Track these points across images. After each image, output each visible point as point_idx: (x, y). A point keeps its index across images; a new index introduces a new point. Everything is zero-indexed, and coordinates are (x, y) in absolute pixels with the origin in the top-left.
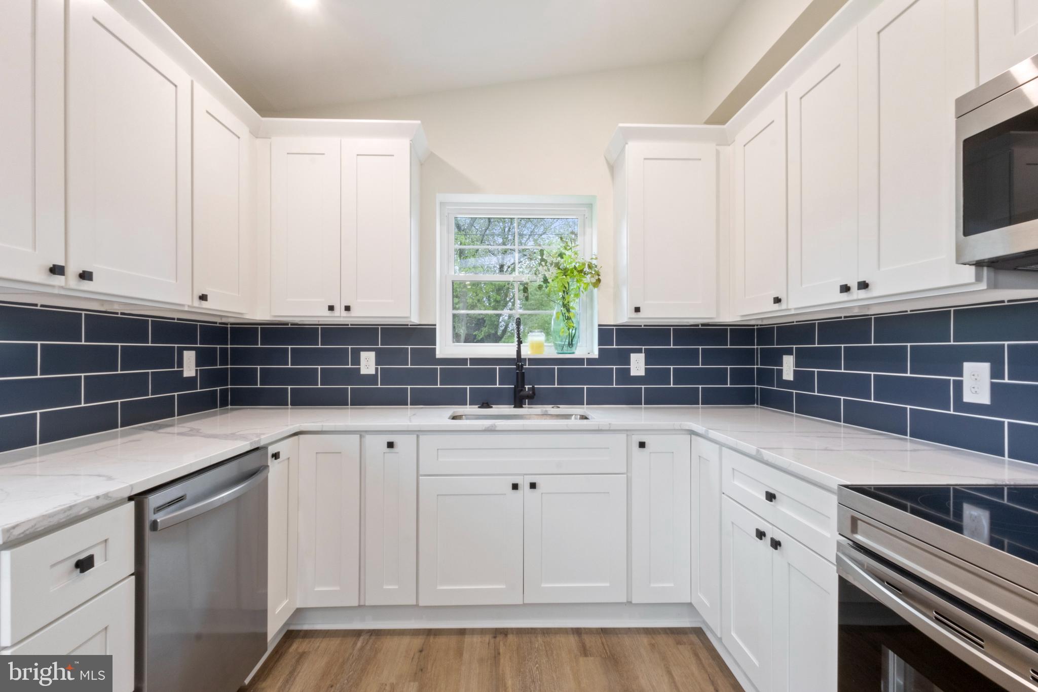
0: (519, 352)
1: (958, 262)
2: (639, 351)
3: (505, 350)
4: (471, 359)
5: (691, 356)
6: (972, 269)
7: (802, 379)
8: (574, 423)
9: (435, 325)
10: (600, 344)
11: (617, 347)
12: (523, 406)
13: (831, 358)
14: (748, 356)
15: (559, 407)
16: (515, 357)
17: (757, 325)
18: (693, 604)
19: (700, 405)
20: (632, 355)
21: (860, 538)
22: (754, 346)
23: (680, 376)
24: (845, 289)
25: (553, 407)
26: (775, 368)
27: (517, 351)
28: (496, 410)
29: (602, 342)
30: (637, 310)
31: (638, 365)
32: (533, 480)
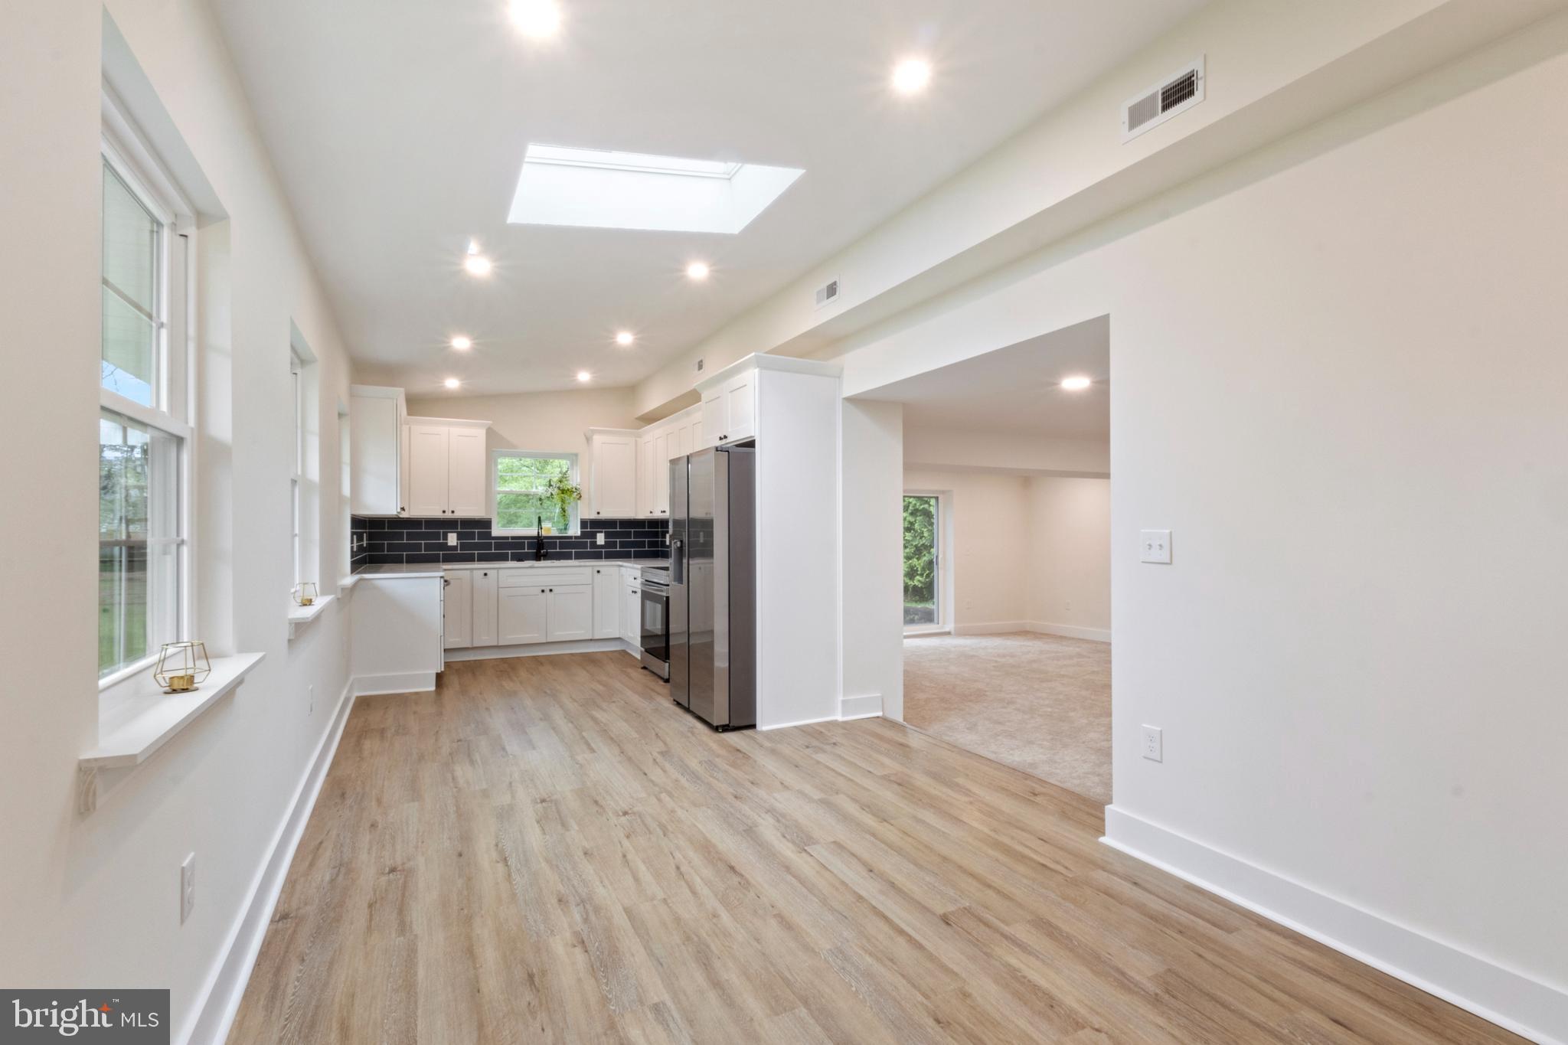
0: (539, 532)
2: (602, 532)
5: (628, 535)
9: (491, 518)
10: (581, 528)
11: (590, 530)
12: (542, 560)
14: (655, 535)
16: (537, 535)
20: (598, 534)
23: (622, 545)
29: (582, 527)
30: (598, 513)
31: (601, 539)
32: (551, 588)
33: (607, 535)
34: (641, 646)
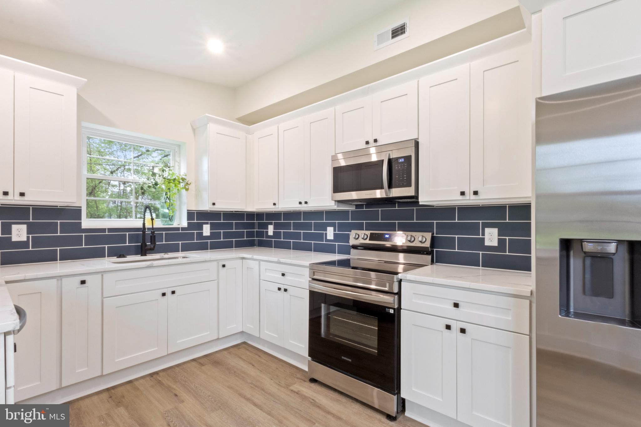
0: (144, 224)
1: (332, 200)
2: (207, 223)
3: (135, 223)
4: (108, 229)
5: (230, 226)
6: (334, 202)
7: (276, 235)
8: (180, 260)
9: (81, 207)
10: (188, 220)
11: (196, 221)
12: (147, 255)
13: (287, 226)
14: (252, 226)
15: (168, 254)
16: (142, 227)
17: (256, 212)
18: (244, 331)
19: (234, 248)
20: (204, 225)
21: (315, 277)
22: (255, 221)
23: (226, 235)
24: (300, 203)
25: (164, 254)
26: (265, 230)
27: (143, 224)
28: (129, 258)
29: (189, 218)
30: (214, 204)
31: (207, 230)
32: (173, 289)
33: (213, 227)
34: (309, 356)
